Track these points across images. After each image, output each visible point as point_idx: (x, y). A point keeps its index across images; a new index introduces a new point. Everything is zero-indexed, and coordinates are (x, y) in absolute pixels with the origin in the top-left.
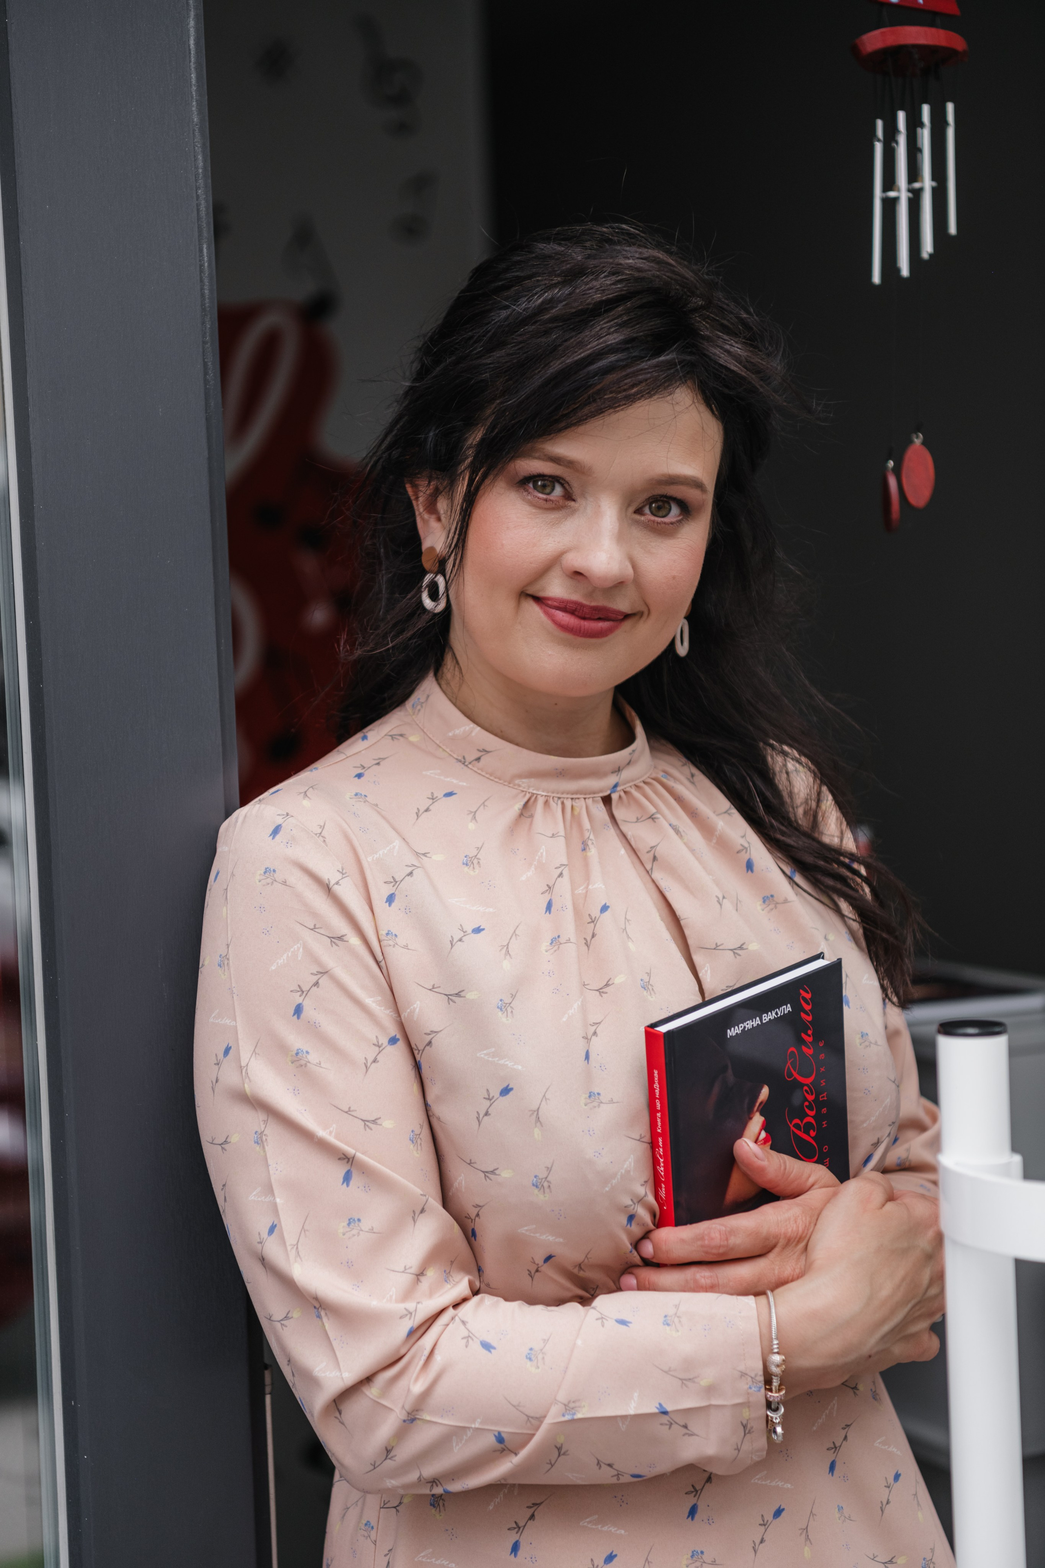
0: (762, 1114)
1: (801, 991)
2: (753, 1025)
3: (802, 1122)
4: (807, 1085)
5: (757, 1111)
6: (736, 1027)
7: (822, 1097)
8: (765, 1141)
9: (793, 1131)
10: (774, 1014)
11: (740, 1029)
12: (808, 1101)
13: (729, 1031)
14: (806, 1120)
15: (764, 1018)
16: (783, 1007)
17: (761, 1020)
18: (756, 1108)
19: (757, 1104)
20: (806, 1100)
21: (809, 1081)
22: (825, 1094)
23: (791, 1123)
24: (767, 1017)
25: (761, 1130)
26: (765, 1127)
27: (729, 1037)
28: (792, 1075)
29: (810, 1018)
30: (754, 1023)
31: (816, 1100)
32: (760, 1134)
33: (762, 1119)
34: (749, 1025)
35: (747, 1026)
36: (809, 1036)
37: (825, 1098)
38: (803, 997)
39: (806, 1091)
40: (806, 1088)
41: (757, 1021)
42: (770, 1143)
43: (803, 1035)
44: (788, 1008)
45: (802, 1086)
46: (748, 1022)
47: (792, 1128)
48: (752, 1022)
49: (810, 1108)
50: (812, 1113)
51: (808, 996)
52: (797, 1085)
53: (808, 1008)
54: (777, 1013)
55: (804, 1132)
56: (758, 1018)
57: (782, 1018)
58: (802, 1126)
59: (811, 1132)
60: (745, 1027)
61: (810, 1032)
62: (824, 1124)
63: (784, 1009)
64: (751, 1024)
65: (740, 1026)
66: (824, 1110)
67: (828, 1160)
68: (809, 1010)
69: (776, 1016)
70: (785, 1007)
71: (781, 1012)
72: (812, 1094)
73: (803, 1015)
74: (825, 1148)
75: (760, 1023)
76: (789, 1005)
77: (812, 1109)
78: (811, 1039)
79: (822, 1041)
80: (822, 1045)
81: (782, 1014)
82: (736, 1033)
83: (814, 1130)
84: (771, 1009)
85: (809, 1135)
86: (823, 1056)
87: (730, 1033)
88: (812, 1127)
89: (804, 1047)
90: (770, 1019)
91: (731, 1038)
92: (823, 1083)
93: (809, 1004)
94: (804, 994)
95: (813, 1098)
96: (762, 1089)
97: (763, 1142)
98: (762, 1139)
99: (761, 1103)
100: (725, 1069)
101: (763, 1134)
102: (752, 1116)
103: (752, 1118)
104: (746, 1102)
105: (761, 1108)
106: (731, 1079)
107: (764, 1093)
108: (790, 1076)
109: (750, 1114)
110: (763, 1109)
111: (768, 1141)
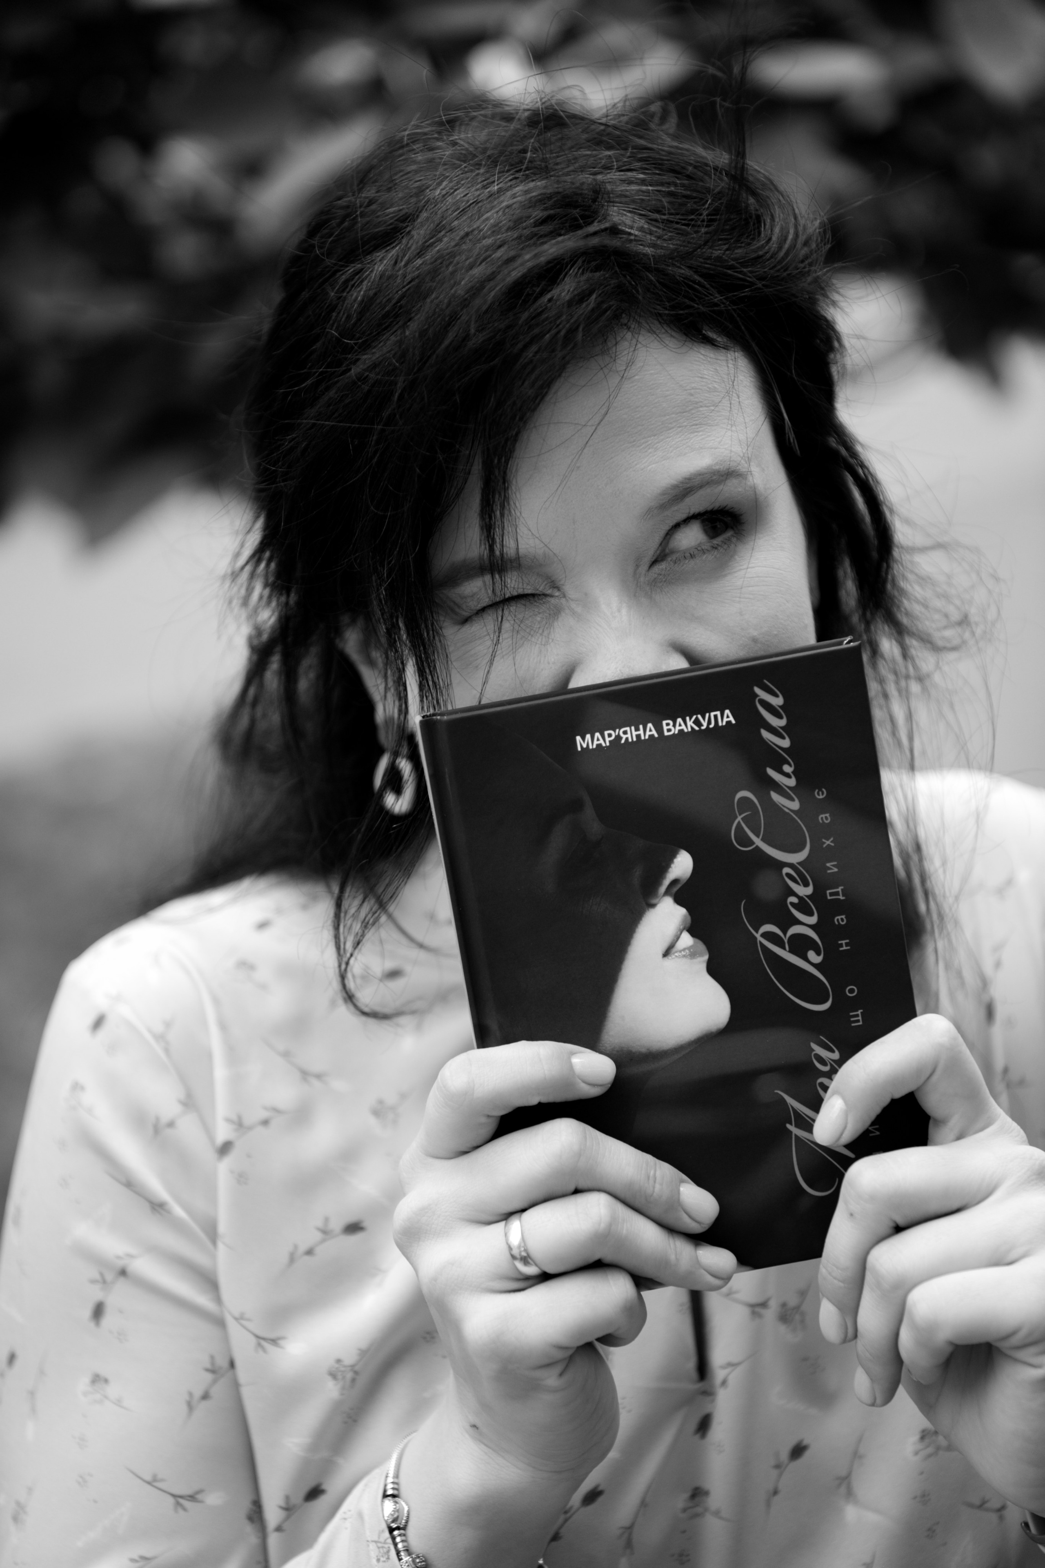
0: (679, 901)
1: (757, 690)
2: (638, 736)
3: (785, 934)
4: (791, 866)
5: (667, 893)
6: (597, 735)
7: (831, 894)
9: (760, 942)
10: (690, 723)
11: (608, 739)
12: (794, 894)
13: (578, 738)
14: (795, 930)
15: (665, 728)
16: (712, 714)
17: (659, 729)
18: (663, 889)
19: (666, 882)
20: (791, 892)
21: (796, 858)
22: (840, 889)
23: (757, 932)
24: (670, 728)
25: (681, 931)
26: (688, 925)
27: (579, 749)
28: (750, 842)
29: (785, 743)
30: (641, 732)
31: (818, 896)
32: (677, 938)
33: (682, 911)
34: (629, 734)
35: (624, 737)
36: (788, 775)
37: (841, 897)
38: (763, 703)
39: (788, 875)
40: (786, 870)
41: (651, 730)
42: (706, 958)
43: (770, 772)
44: (728, 717)
45: (778, 866)
46: (628, 729)
47: (760, 939)
48: (637, 729)
49: (803, 907)
50: (813, 920)
51: (777, 701)
52: (763, 862)
53: (778, 723)
54: (697, 722)
55: (791, 951)
56: (650, 725)
57: (716, 732)
58: (786, 941)
59: (811, 955)
60: (618, 738)
61: (787, 769)
62: (844, 945)
63: (716, 716)
64: (634, 733)
65: (606, 733)
66: (840, 919)
67: (859, 1012)
68: (781, 728)
69: (697, 728)
70: (718, 713)
71: (709, 722)
72: (806, 885)
73: (765, 734)
74: (851, 991)
75: (656, 735)
76: (727, 712)
77: (810, 914)
78: (792, 782)
79: (820, 790)
80: (821, 797)
81: (712, 726)
82: (599, 746)
83: (818, 954)
84: (684, 712)
85: (806, 959)
86: (825, 818)
87: (582, 743)
88: (811, 944)
89: (774, 795)
90: (681, 731)
91: (585, 750)
92: (833, 868)
93: (780, 717)
94: (762, 694)
95: (808, 891)
96: (673, 855)
97: (684, 956)
98: (684, 950)
99: (675, 882)
100: (576, 806)
101: (686, 940)
102: (653, 901)
103: (653, 906)
104: (637, 873)
105: (675, 889)
106: (594, 827)
107: (682, 865)
108: (745, 841)
109: (648, 896)
110: (682, 894)
111: (701, 955)
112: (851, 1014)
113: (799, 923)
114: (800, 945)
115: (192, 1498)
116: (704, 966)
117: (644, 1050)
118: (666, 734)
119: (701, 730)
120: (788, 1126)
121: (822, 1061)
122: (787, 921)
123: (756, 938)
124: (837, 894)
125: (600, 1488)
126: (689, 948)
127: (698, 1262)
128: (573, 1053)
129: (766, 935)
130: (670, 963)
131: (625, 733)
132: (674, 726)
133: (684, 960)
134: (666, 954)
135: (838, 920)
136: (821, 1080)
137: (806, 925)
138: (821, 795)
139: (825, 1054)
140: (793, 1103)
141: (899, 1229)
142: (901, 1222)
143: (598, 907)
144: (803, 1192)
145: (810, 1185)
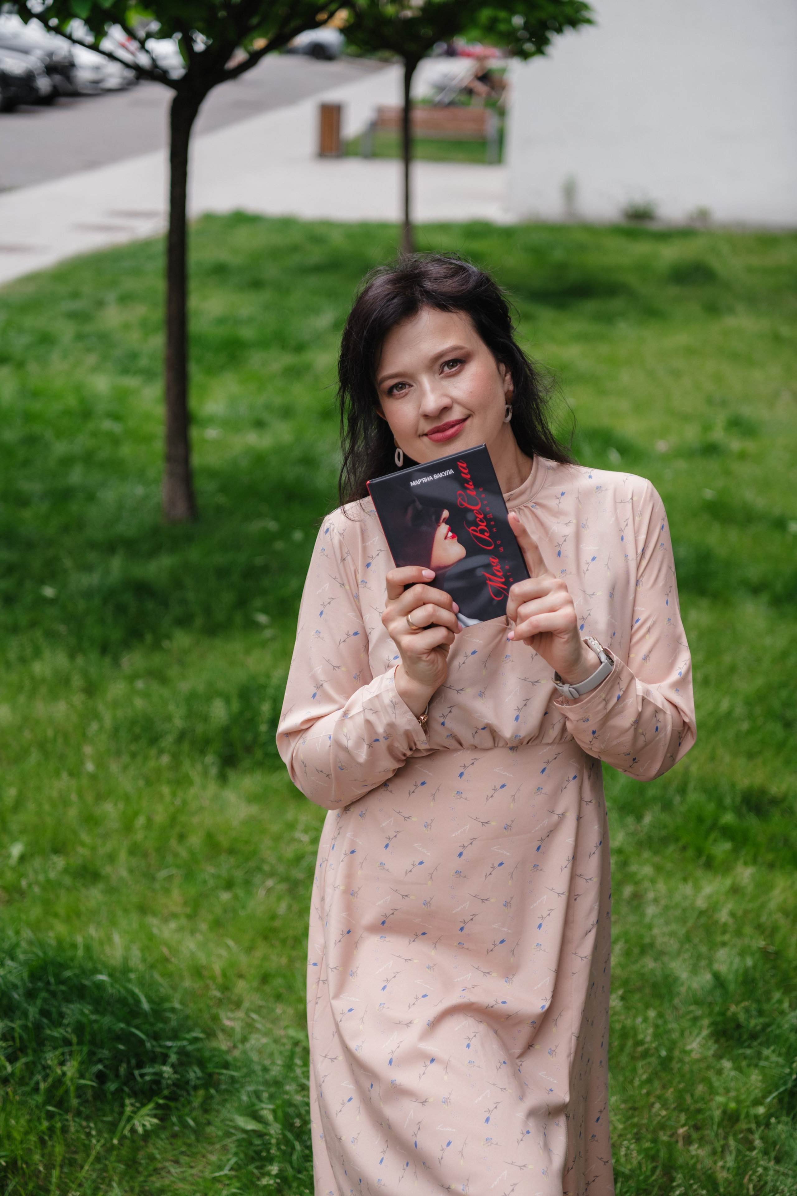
0: (446, 523)
1: (458, 463)
5: (443, 522)
6: (416, 481)
7: (489, 516)
8: (453, 537)
11: (419, 482)
12: (478, 518)
13: (411, 483)
14: (480, 527)
15: (435, 477)
16: (447, 471)
17: (433, 477)
18: (441, 521)
19: (442, 519)
21: (477, 508)
22: (491, 515)
24: (437, 476)
25: (448, 532)
26: (450, 530)
28: (464, 505)
29: (469, 476)
31: (485, 517)
32: (448, 534)
33: (448, 526)
34: (425, 480)
35: (424, 481)
36: (471, 485)
37: (491, 517)
38: (461, 466)
39: (476, 513)
40: (475, 511)
41: (430, 478)
42: (457, 538)
43: (466, 485)
45: (472, 511)
47: (471, 531)
49: (481, 521)
50: (485, 524)
51: (465, 465)
53: (466, 471)
54: (443, 474)
55: (480, 533)
56: (430, 477)
57: (449, 477)
58: (478, 530)
59: (486, 534)
60: (422, 481)
61: (471, 483)
62: (494, 530)
64: (427, 479)
65: (419, 480)
66: (492, 523)
67: (502, 548)
72: (481, 514)
73: (463, 475)
74: (499, 542)
76: (451, 470)
77: (483, 522)
78: (473, 487)
79: (481, 488)
82: (417, 484)
83: (488, 533)
84: (439, 472)
85: (484, 535)
86: (483, 495)
87: (413, 484)
88: (486, 531)
89: (468, 491)
90: (439, 477)
91: (414, 486)
92: (488, 509)
93: (466, 469)
94: (460, 464)
95: (481, 516)
96: (443, 511)
97: (451, 539)
98: (450, 537)
99: (444, 519)
100: (413, 501)
101: (450, 534)
103: (439, 526)
104: (434, 518)
105: (445, 521)
106: (419, 506)
107: (446, 514)
108: (462, 505)
109: (437, 523)
110: (447, 521)
111: (455, 537)
112: (499, 548)
113: (481, 525)
114: (482, 531)
115: (338, 667)
116: (456, 540)
117: (443, 566)
118: (435, 478)
120: (487, 581)
121: (494, 563)
122: (477, 525)
128: (423, 570)
129: (473, 530)
130: (447, 541)
134: (446, 538)
136: (494, 568)
137: (483, 526)
138: (481, 490)
139: (494, 561)
140: (488, 575)
141: (525, 602)
142: (525, 600)
143: (424, 528)
144: (493, 599)
145: (496, 597)
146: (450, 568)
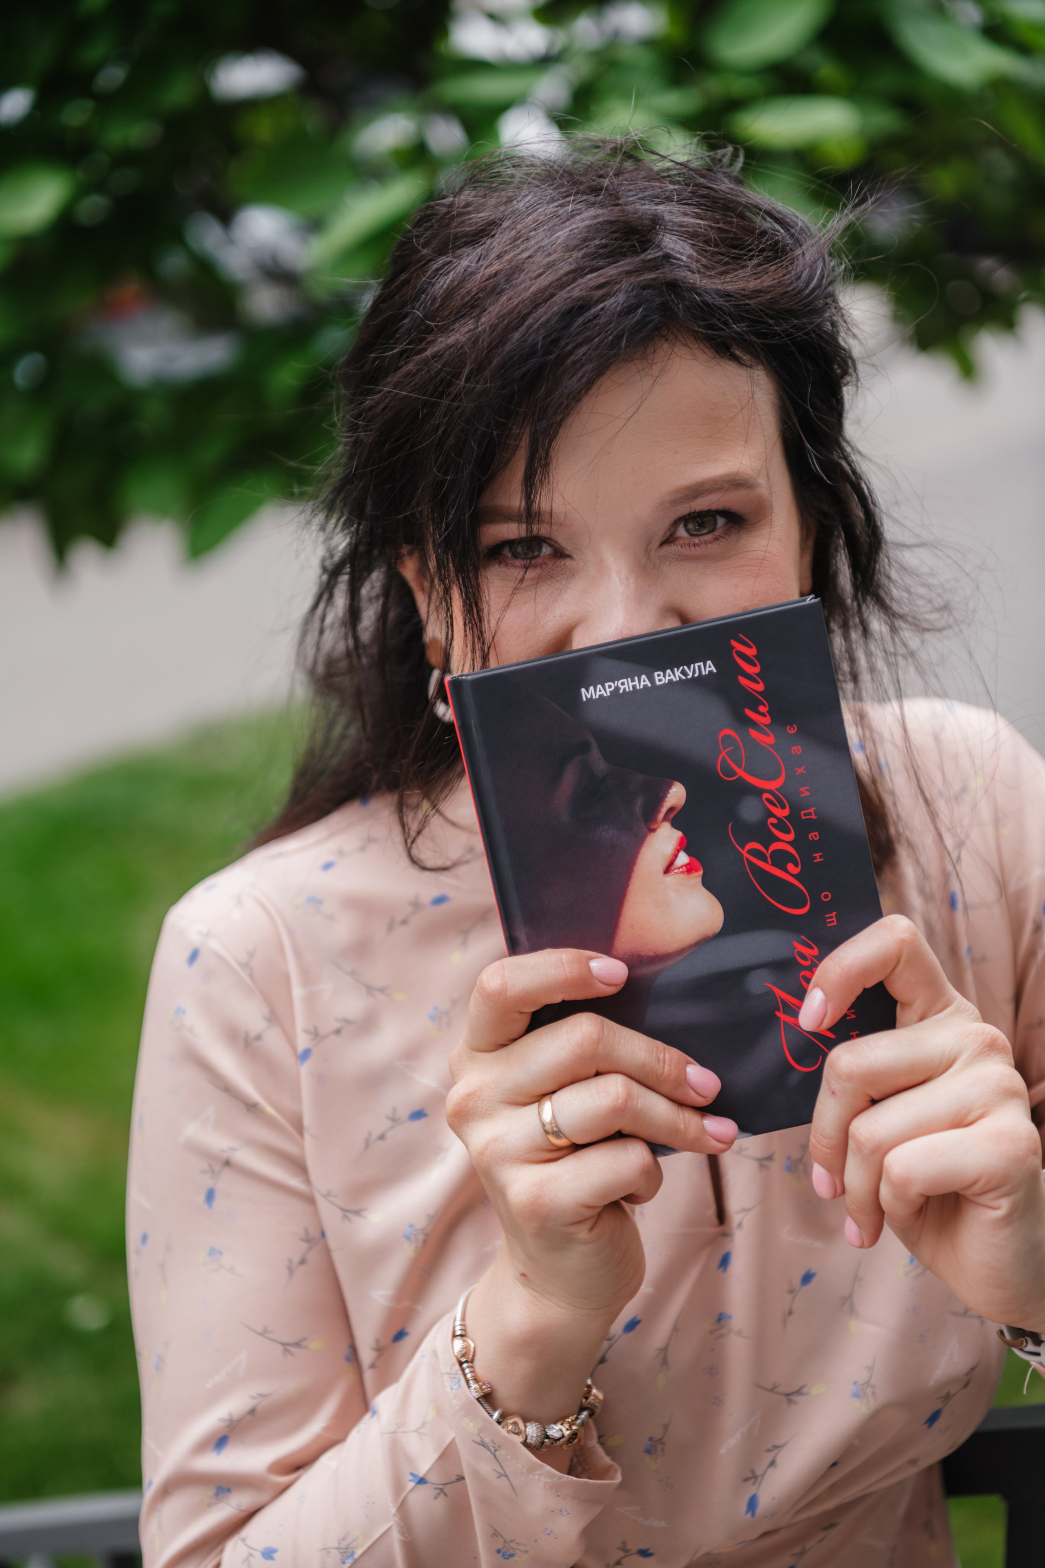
0: (675, 825)
1: (734, 643)
2: (634, 687)
3: (767, 850)
4: (770, 792)
5: (665, 819)
6: (599, 686)
7: (805, 815)
8: (689, 869)
9: (747, 858)
10: (678, 673)
11: (608, 690)
12: (773, 815)
13: (583, 690)
14: (775, 846)
15: (657, 678)
16: (697, 665)
17: (651, 680)
18: (661, 816)
19: (664, 810)
20: (771, 814)
21: (774, 785)
22: (812, 810)
23: (743, 848)
24: (661, 678)
25: (678, 851)
26: (684, 845)
27: (584, 699)
28: (734, 773)
29: (760, 687)
30: (636, 683)
31: (794, 817)
32: (676, 856)
33: (678, 834)
34: (626, 685)
35: (622, 687)
36: (763, 715)
37: (814, 817)
38: (740, 654)
39: (767, 799)
40: (766, 796)
41: (644, 682)
42: (701, 872)
43: (749, 713)
44: (709, 667)
45: (759, 792)
46: (625, 680)
47: (746, 855)
48: (633, 681)
49: (781, 826)
50: (791, 837)
51: (751, 652)
52: (745, 790)
53: (753, 670)
54: (684, 673)
55: (773, 864)
56: (644, 677)
57: (699, 681)
58: (768, 856)
59: (790, 867)
60: (617, 688)
61: (762, 709)
62: (818, 857)
63: (699, 667)
64: (631, 684)
65: (607, 685)
66: (814, 836)
67: (834, 914)
68: (756, 674)
69: (684, 678)
70: (701, 664)
71: (694, 672)
72: (783, 807)
73: (743, 681)
74: (826, 896)
75: (650, 685)
76: (709, 662)
77: (788, 832)
78: (767, 720)
79: (791, 726)
80: (793, 732)
81: (696, 675)
82: (601, 696)
83: (796, 866)
84: (672, 664)
85: (786, 871)
86: (797, 750)
87: (587, 694)
88: (790, 858)
89: (753, 732)
90: (670, 681)
91: (590, 700)
92: (805, 793)
93: (755, 665)
94: (738, 647)
95: (785, 813)
96: (670, 787)
97: (682, 872)
98: (682, 867)
99: (671, 809)
100: (584, 748)
101: (683, 859)
102: (653, 827)
103: (654, 830)
104: (639, 804)
105: (672, 816)
106: (600, 765)
107: (677, 794)
108: (730, 773)
109: (649, 822)
110: (678, 819)
111: (697, 870)
112: (827, 916)
113: (778, 840)
114: (781, 859)
115: (297, 1345)
116: (700, 879)
117: (651, 954)
118: (658, 683)
119: (687, 680)
120: (777, 1013)
121: (804, 957)
122: (769, 839)
123: (742, 855)
124: (810, 814)
125: (638, 1319)
126: (686, 865)
127: (703, 1130)
128: (591, 958)
129: (751, 852)
130: (670, 879)
131: (623, 684)
132: (664, 676)
133: (682, 876)
134: (667, 870)
135: (812, 836)
136: (803, 973)
137: (784, 842)
138: (792, 731)
139: (806, 951)
140: (781, 994)
141: (874, 1102)
142: (875, 1096)
143: (607, 833)
144: (792, 1068)
145: (799, 1062)
146: (670, 963)
